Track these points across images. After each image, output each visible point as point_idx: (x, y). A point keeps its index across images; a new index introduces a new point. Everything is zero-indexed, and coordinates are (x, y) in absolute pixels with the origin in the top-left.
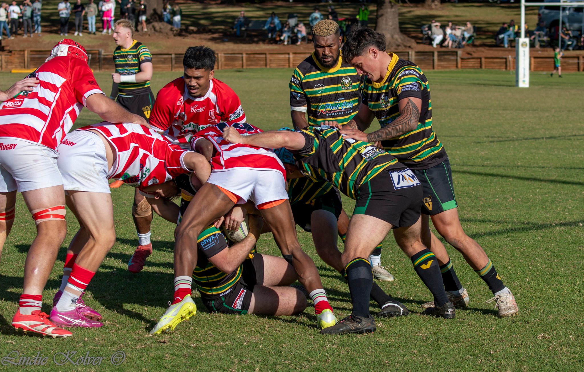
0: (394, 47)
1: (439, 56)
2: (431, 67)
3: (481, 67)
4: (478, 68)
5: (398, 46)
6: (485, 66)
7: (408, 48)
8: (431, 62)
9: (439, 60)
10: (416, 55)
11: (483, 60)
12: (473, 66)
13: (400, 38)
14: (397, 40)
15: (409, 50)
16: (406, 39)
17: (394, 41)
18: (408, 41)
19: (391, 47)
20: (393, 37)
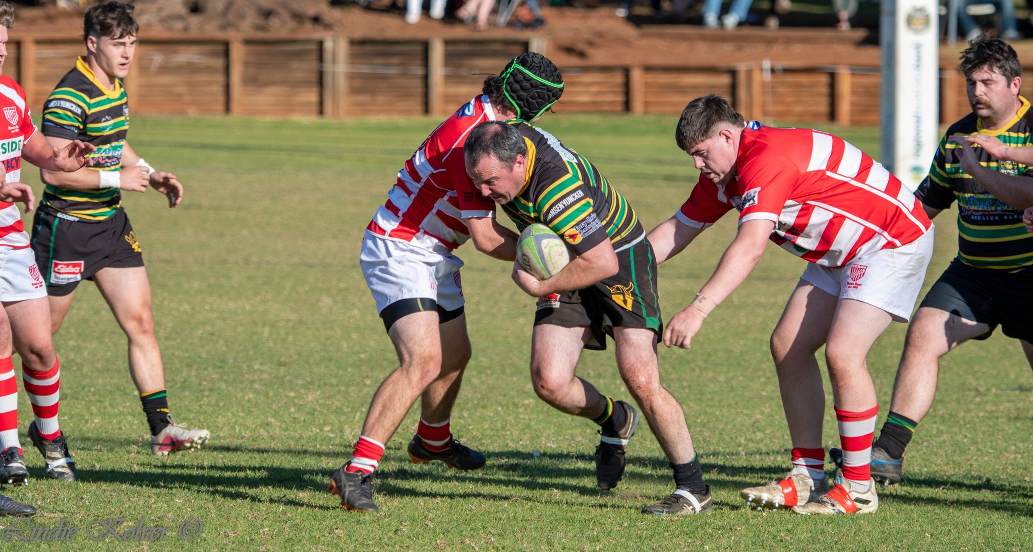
0: (252, 18)
1: (450, 58)
2: (417, 104)
3: (627, 106)
4: (613, 112)
5: (268, 14)
6: (646, 104)
7: (308, 25)
8: (417, 84)
9: (449, 78)
10: (354, 57)
11: (637, 76)
12: (594, 103)
15: (319, 34)
19: (237, 17)
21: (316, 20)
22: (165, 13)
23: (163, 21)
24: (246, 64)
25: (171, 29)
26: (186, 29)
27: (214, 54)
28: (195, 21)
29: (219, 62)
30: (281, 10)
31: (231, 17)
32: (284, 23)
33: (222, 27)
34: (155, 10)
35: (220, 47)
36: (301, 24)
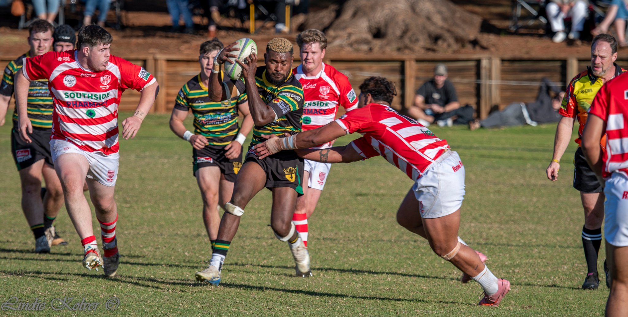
0: (423, 42)
5: (436, 39)
7: (469, 47)
10: (504, 72)
13: (440, 12)
14: (429, 18)
15: (477, 54)
16: (458, 15)
17: (421, 21)
18: (464, 21)
19: (411, 41)
20: (418, 9)
21: (475, 43)
22: (353, 38)
23: (351, 45)
24: (417, 78)
25: (357, 50)
26: (371, 50)
27: (392, 70)
28: (377, 43)
29: (396, 77)
30: (447, 35)
31: (407, 41)
32: (449, 46)
33: (399, 49)
34: (346, 35)
35: (397, 65)
36: (463, 46)
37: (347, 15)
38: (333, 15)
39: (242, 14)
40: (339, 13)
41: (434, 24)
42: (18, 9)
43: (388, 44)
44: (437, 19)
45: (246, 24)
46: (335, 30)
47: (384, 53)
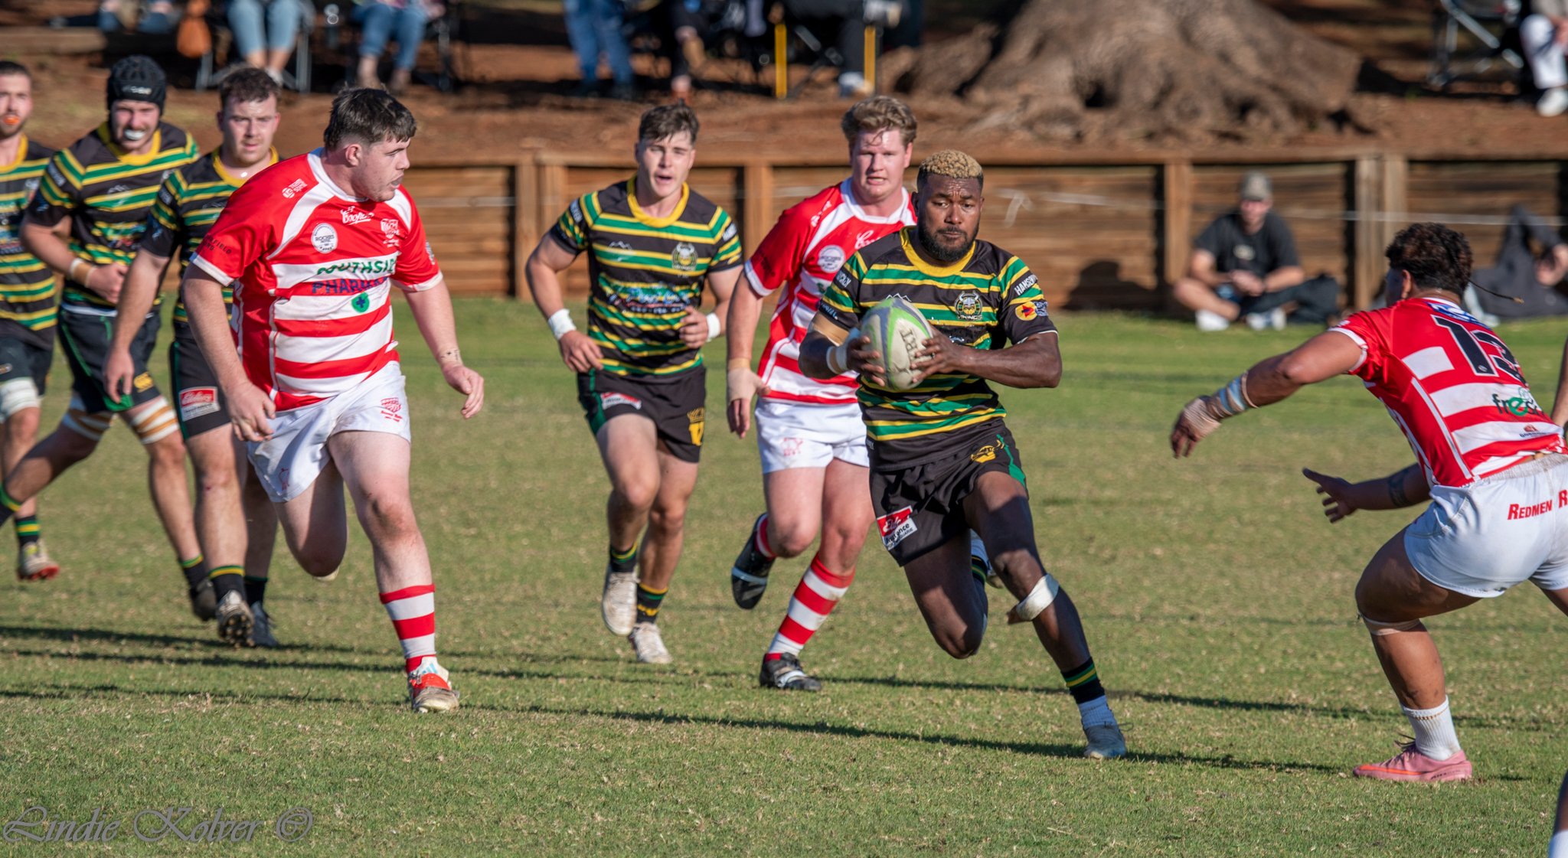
0: (1211, 116)
5: (1243, 108)
7: (1327, 128)
10: (1414, 190)
13: (1252, 42)
14: (1225, 57)
15: (1347, 147)
16: (1298, 48)
17: (1206, 64)
18: (1315, 64)
19: (1180, 114)
20: (1197, 35)
21: (1341, 118)
22: (1035, 108)
23: (1029, 125)
24: (1197, 208)
25: (1045, 139)
26: (1079, 137)
27: (1132, 189)
28: (1095, 121)
29: (1142, 207)
30: (1270, 99)
31: (1169, 114)
32: (1276, 126)
33: (1150, 136)
34: (1017, 101)
35: (1145, 174)
36: (1312, 126)
37: (1019, 50)
38: (984, 49)
39: (757, 49)
40: (998, 46)
41: (1238, 71)
42: (195, 40)
43: (1122, 123)
44: (1246, 59)
45: (765, 77)
46: (988, 88)
47: (1112, 144)
